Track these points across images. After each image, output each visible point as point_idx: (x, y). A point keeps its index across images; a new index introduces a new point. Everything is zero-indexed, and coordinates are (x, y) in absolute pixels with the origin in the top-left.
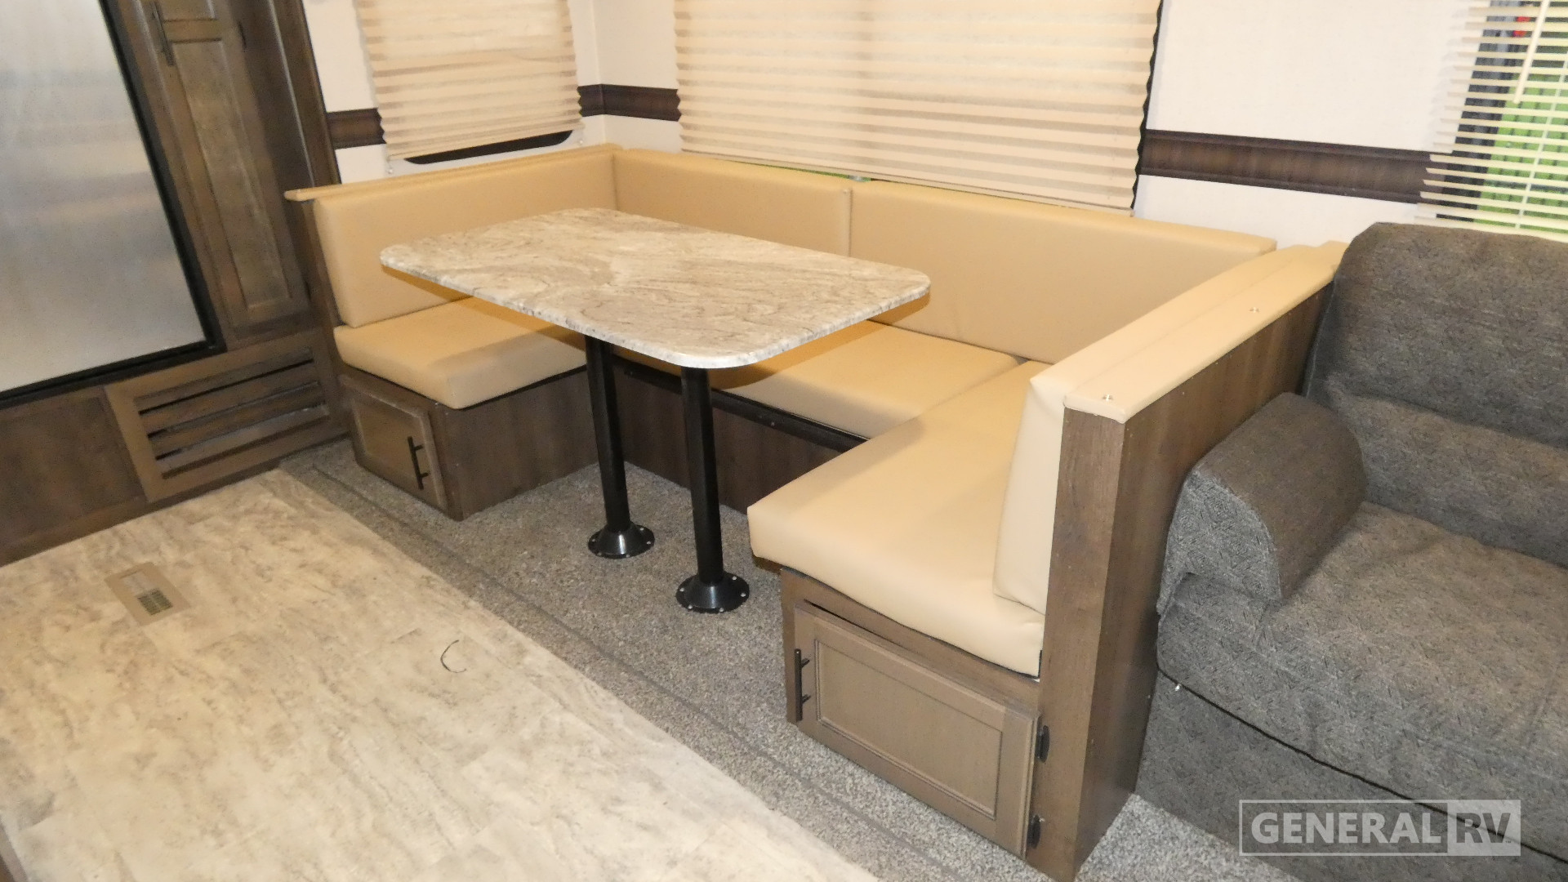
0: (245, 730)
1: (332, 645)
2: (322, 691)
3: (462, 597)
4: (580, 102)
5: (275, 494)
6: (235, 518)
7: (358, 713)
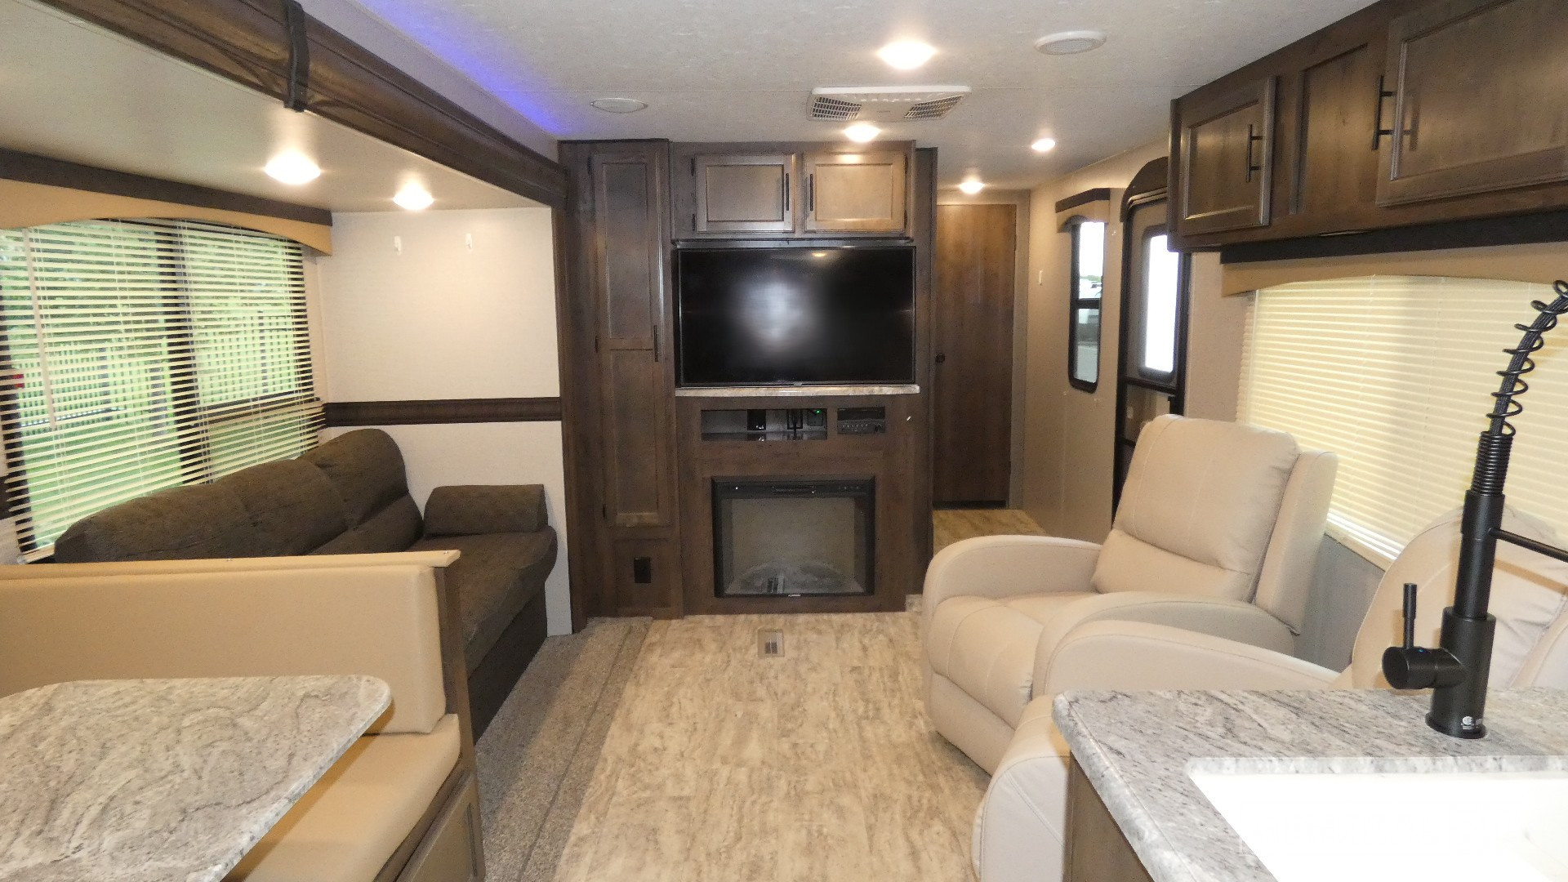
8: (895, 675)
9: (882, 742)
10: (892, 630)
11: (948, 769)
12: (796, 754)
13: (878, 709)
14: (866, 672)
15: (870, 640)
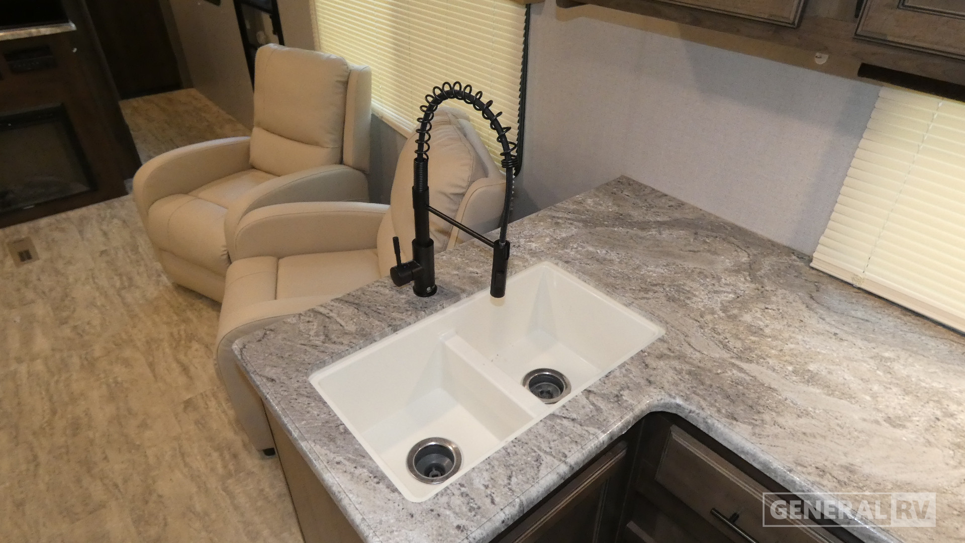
8: (135, 249)
9: (141, 302)
10: (123, 213)
11: (192, 305)
12: (79, 334)
13: (130, 279)
14: (112, 252)
15: (108, 226)
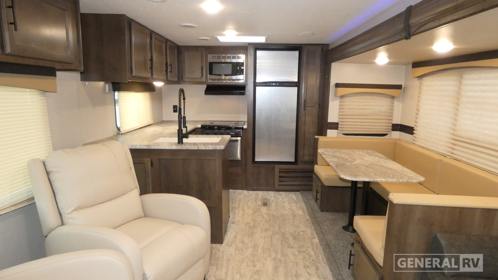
0: (263, 227)
1: (284, 222)
2: (277, 228)
3: (312, 225)
4: (392, 127)
5: (295, 196)
6: (286, 197)
7: (279, 233)
